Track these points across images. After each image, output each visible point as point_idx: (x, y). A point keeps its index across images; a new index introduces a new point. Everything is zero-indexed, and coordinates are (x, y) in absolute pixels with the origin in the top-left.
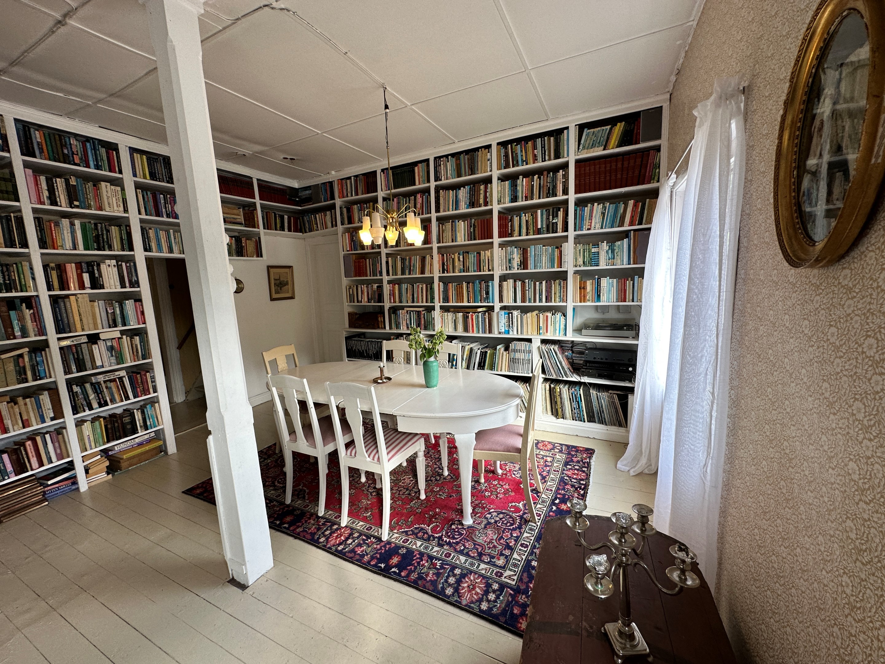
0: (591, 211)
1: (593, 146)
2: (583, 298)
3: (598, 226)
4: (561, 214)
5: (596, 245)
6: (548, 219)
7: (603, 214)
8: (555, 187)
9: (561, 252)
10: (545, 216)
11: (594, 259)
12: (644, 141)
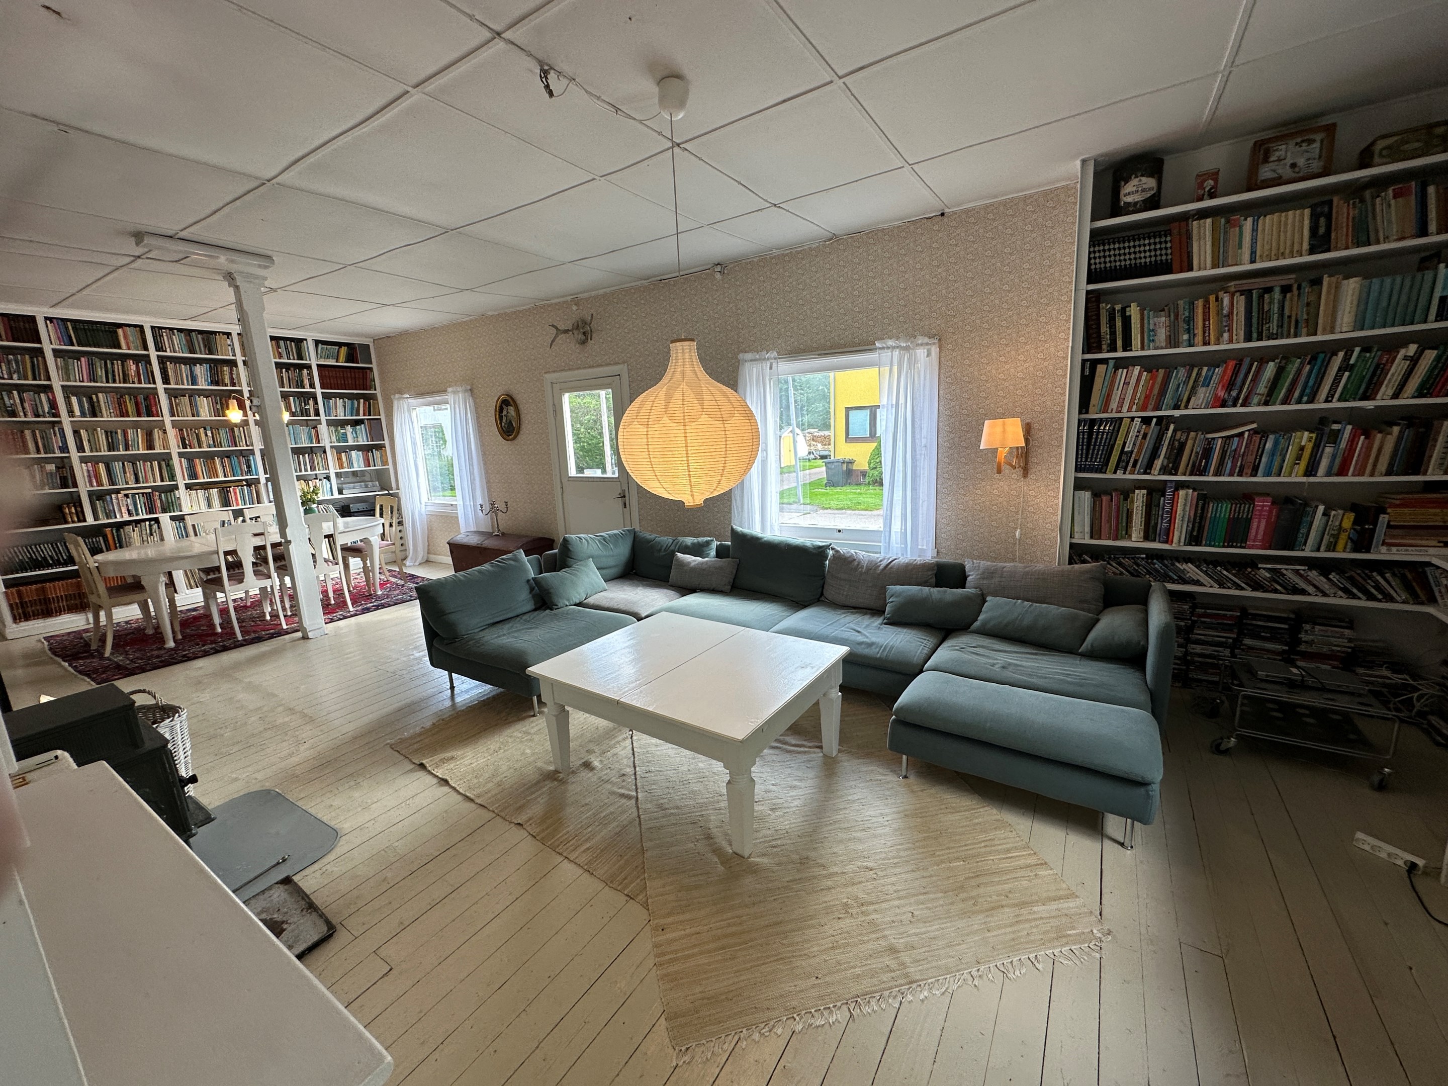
0: (336, 403)
1: (328, 358)
2: (341, 467)
3: (342, 414)
4: (311, 402)
5: (343, 427)
6: (300, 405)
7: (344, 407)
8: (302, 381)
9: (317, 432)
10: (297, 402)
11: (344, 438)
12: (362, 363)
